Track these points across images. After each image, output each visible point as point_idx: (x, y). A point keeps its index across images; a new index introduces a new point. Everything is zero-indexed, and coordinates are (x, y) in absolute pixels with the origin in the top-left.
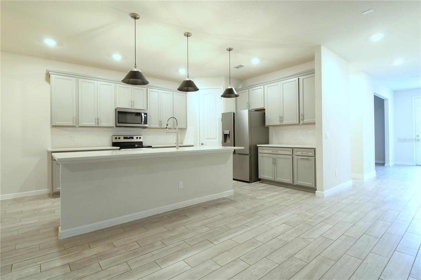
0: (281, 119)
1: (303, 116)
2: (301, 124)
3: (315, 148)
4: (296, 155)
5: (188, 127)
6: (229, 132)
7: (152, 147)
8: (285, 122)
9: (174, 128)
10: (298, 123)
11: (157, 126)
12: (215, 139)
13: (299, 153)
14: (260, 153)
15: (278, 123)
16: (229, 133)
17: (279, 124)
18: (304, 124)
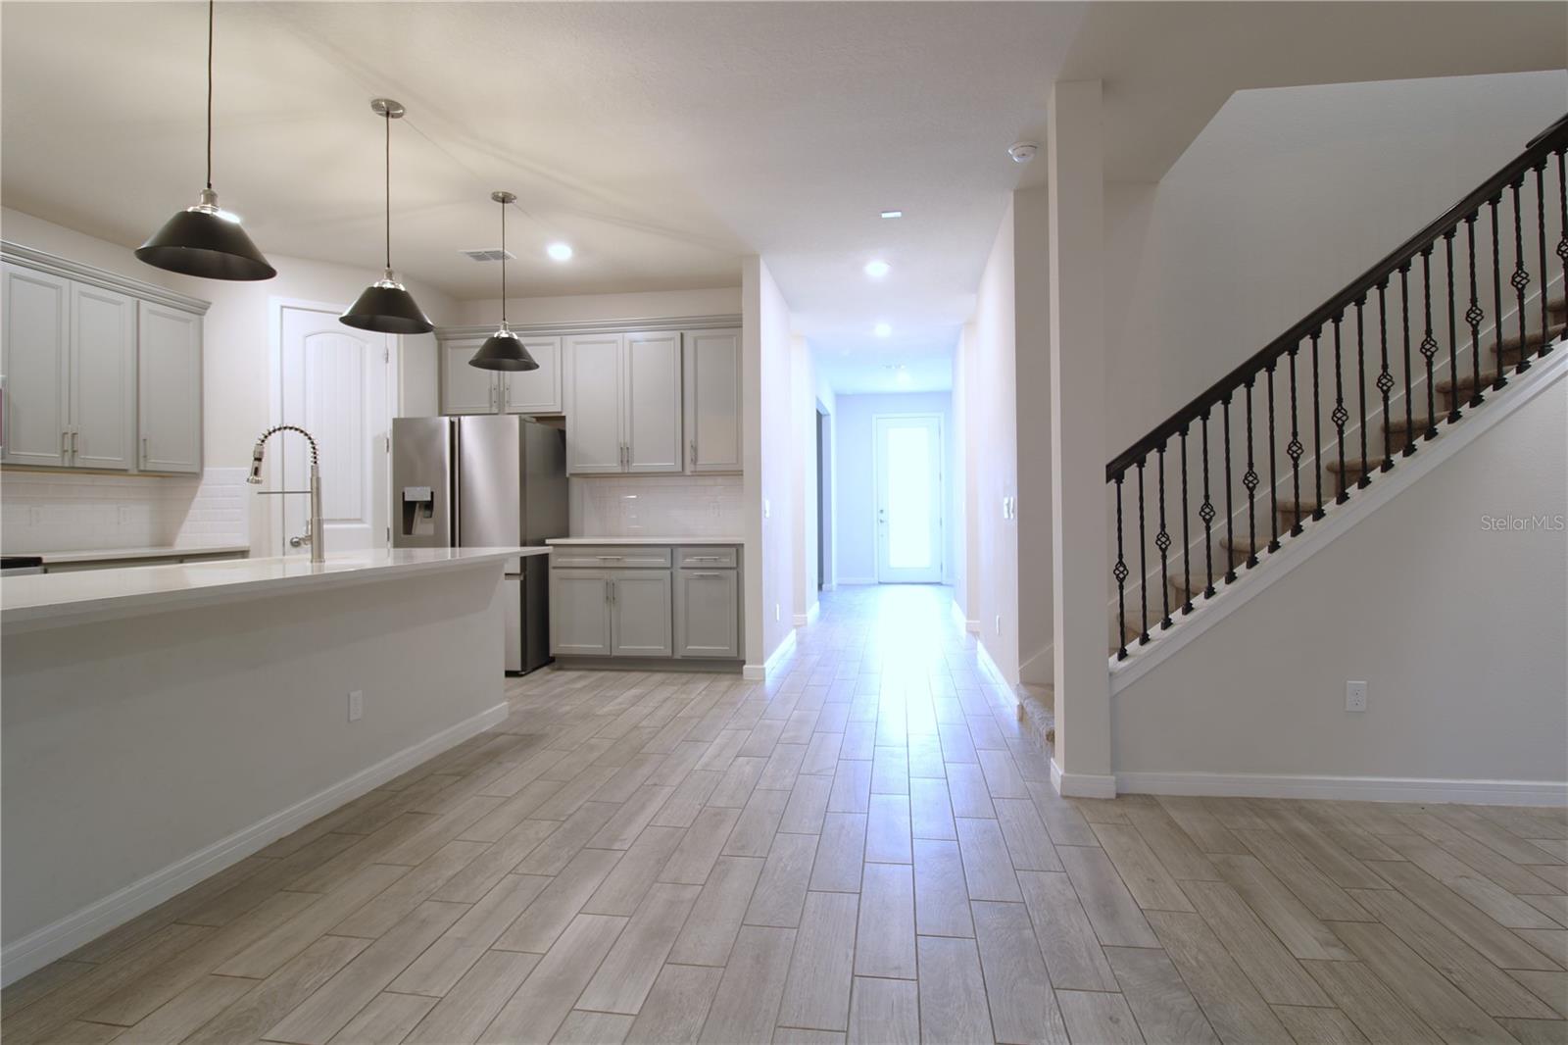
0: (625, 453)
1: (695, 449)
2: (688, 472)
3: (742, 545)
4: (683, 568)
5: (206, 469)
6: (432, 493)
7: (44, 561)
8: (637, 465)
9: (142, 468)
10: (680, 470)
11: (53, 457)
12: (360, 521)
13: (690, 561)
14: (554, 568)
15: (614, 466)
16: (429, 499)
17: (619, 470)
18: (699, 474)
